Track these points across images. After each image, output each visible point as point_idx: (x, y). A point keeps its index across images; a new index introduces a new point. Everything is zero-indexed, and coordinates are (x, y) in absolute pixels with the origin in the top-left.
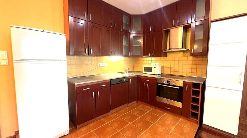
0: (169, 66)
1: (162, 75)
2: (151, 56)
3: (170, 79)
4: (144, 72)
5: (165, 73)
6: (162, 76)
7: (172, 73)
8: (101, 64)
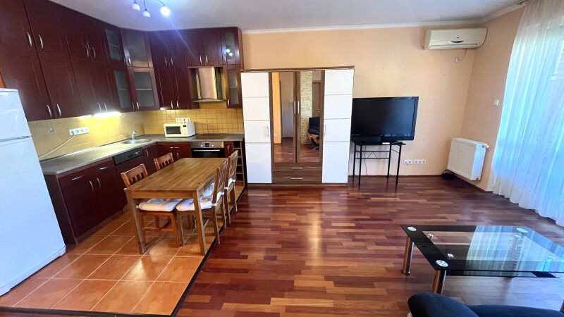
0: (204, 121)
1: (197, 136)
2: (175, 108)
3: (208, 141)
4: (167, 135)
5: (201, 132)
6: (197, 138)
7: (211, 132)
8: (74, 130)
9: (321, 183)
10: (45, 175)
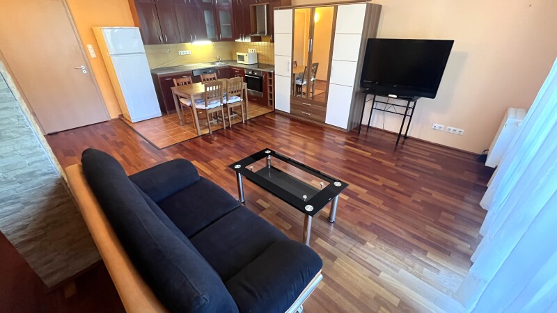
0: (264, 53)
1: (258, 64)
4: (238, 62)
5: (261, 62)
7: (267, 62)
8: (182, 52)
9: (324, 123)
10: (152, 74)
